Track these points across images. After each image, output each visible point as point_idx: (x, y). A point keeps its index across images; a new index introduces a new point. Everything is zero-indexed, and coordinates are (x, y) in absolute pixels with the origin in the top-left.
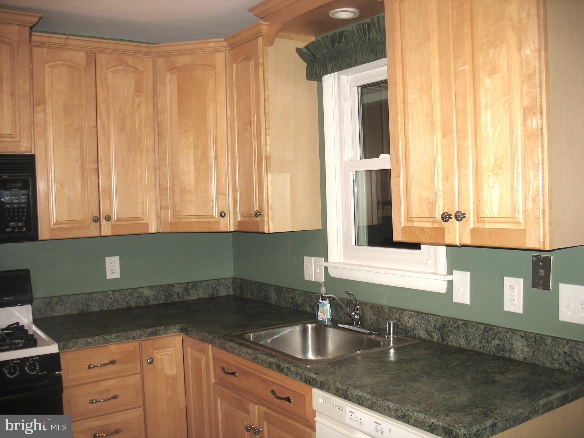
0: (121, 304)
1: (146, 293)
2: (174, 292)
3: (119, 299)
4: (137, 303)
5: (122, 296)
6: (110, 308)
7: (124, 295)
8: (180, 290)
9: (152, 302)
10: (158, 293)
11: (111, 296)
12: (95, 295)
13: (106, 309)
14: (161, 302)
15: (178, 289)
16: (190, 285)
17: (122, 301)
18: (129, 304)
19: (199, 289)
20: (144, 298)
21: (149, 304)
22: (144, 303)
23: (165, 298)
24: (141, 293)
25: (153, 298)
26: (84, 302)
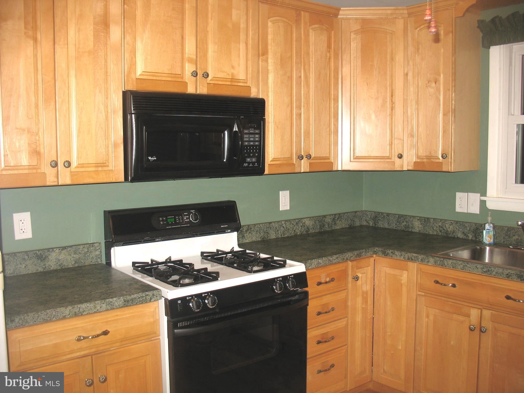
0: (290, 232)
1: (308, 223)
2: (326, 222)
3: (289, 228)
4: (301, 232)
5: (292, 226)
6: (283, 236)
7: (293, 224)
8: (330, 221)
9: (311, 231)
10: (316, 223)
11: (284, 225)
12: (273, 224)
13: (280, 236)
14: (317, 231)
15: (328, 220)
16: (337, 217)
17: (291, 229)
18: (296, 232)
19: (342, 220)
20: (306, 227)
21: (309, 232)
22: (305, 232)
23: (320, 227)
24: (304, 223)
25: (312, 227)
26: (265, 230)
